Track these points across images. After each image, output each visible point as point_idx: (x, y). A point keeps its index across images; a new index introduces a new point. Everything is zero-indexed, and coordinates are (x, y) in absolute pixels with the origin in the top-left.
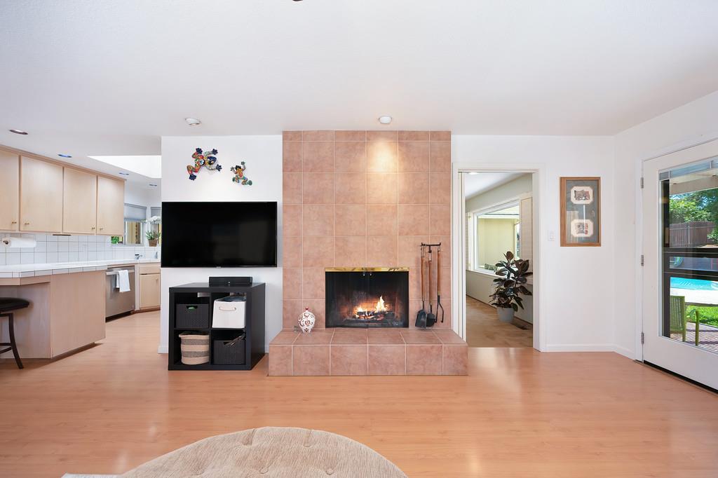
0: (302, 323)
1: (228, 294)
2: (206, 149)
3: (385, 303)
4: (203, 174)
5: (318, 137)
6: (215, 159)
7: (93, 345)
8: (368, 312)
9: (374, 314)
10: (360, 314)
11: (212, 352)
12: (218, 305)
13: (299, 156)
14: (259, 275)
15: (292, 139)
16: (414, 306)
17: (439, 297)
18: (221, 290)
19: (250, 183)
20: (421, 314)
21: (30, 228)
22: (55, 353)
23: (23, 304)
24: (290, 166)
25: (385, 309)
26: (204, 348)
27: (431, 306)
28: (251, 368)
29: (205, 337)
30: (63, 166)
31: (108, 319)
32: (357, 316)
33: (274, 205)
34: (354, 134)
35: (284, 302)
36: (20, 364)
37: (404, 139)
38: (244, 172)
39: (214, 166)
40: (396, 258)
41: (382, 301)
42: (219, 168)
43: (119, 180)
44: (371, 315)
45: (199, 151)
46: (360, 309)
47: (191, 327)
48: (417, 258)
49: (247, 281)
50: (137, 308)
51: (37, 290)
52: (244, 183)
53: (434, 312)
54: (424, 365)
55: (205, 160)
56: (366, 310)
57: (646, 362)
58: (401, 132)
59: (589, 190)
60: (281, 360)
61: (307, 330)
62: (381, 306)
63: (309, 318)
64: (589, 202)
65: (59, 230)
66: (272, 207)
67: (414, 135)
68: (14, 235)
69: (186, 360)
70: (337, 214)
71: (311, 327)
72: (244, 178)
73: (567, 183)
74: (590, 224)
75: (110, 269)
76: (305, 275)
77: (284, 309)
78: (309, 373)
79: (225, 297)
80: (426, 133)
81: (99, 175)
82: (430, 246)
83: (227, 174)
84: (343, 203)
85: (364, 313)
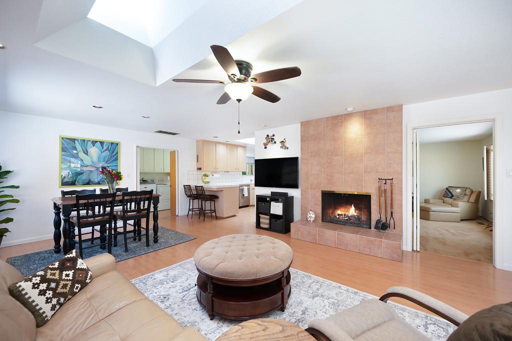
1: (278, 200)
2: (270, 135)
3: (355, 211)
4: (270, 146)
5: (318, 121)
6: (273, 139)
7: (235, 216)
8: (345, 215)
9: (348, 216)
10: (339, 215)
11: (270, 224)
12: (272, 203)
13: (308, 134)
14: (291, 192)
15: (305, 125)
16: (375, 217)
17: (392, 213)
18: (275, 197)
19: (288, 148)
20: (378, 221)
21: (219, 170)
22: (225, 216)
23: (217, 197)
24: (304, 139)
25: (355, 214)
26: (268, 221)
27: (386, 218)
28: (285, 234)
29: (268, 217)
30: (227, 145)
31: (240, 208)
32: (338, 217)
33: (297, 158)
34: (336, 118)
35: (301, 206)
36: (217, 218)
37: (367, 115)
38: (285, 143)
39: (273, 142)
40: (362, 187)
41: (353, 208)
42: (275, 143)
43: (244, 147)
44: (346, 217)
45: (268, 136)
46: (339, 212)
47: (263, 212)
48: (376, 187)
49: (286, 194)
50: (251, 204)
51: (221, 192)
52: (285, 148)
54: (370, 249)
55: (270, 139)
56: (343, 213)
58: (366, 111)
60: (296, 231)
61: (310, 221)
62: (352, 211)
63: (311, 215)
65: (226, 170)
66: (296, 159)
67: (375, 112)
68: (215, 173)
69: (262, 225)
70: (327, 162)
71: (312, 219)
72: (285, 146)
75: (241, 186)
76: (311, 194)
77: (301, 209)
78: (307, 240)
79: (277, 201)
80: (383, 109)
81: (237, 146)
82: (386, 180)
83: (279, 145)
84: (331, 155)
85: (342, 215)
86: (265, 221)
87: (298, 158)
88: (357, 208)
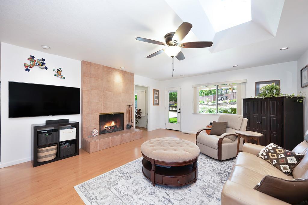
0: (95, 134)
3: (114, 123)
9: (110, 127)
10: (106, 128)
12: (63, 131)
13: (90, 71)
15: (86, 64)
16: (126, 123)
17: (132, 120)
19: (64, 78)
20: (128, 125)
24: (85, 74)
25: (114, 125)
29: (55, 147)
34: (109, 68)
37: (124, 73)
38: (61, 73)
41: (113, 122)
42: (46, 69)
45: (32, 57)
46: (106, 126)
48: (126, 109)
49: (67, 120)
52: (61, 78)
53: (131, 124)
54: (134, 138)
55: (40, 64)
56: (108, 126)
57: (166, 129)
59: (157, 92)
60: (95, 146)
62: (113, 124)
64: (157, 95)
67: (126, 73)
70: (104, 94)
72: (62, 76)
73: (154, 91)
74: (157, 100)
76: (92, 117)
78: (104, 148)
83: (51, 72)
84: (106, 91)
85: (107, 127)
86: (48, 153)
87: (79, 88)
88: (115, 122)
